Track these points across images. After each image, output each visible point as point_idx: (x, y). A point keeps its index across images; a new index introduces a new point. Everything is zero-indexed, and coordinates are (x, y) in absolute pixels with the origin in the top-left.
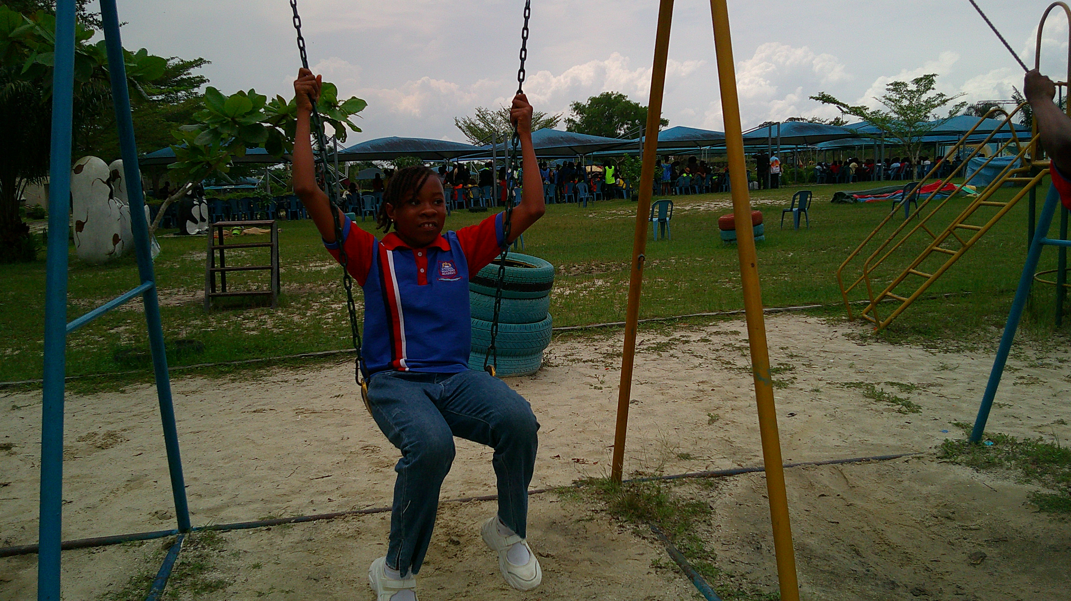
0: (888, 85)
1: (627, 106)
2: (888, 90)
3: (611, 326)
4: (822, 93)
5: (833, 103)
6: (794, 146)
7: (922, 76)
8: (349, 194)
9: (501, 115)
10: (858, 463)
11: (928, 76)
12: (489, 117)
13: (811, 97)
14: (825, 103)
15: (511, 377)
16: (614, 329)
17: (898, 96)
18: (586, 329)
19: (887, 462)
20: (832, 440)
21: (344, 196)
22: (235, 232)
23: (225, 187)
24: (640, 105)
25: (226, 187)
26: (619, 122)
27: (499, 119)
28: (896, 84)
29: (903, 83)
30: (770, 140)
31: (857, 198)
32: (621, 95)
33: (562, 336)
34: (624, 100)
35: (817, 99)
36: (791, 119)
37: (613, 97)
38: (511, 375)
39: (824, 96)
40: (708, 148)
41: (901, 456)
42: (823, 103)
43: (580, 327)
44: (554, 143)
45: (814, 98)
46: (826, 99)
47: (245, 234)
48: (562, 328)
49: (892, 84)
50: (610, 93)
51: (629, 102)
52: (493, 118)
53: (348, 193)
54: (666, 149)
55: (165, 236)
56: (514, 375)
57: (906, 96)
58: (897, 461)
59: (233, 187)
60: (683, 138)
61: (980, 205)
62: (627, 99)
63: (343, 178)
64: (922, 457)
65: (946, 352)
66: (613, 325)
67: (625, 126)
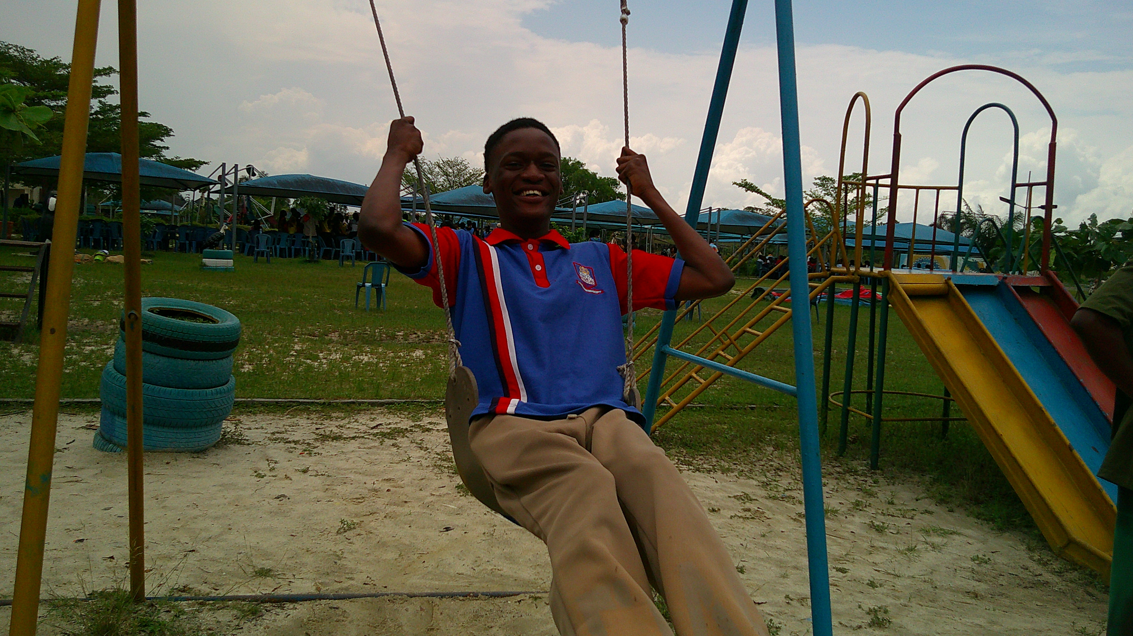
0: (816, 179)
1: (583, 175)
2: (815, 184)
3: (360, 404)
4: (745, 180)
5: (756, 192)
6: (740, 236)
7: (851, 174)
8: (227, 230)
9: (439, 167)
10: (461, 598)
11: (857, 174)
12: (426, 166)
13: (735, 183)
14: (749, 192)
15: (165, 452)
16: (362, 407)
17: (824, 192)
18: (330, 404)
19: (498, 601)
20: (463, 567)
21: (222, 231)
22: (97, 258)
23: (146, 211)
24: (597, 176)
25: (148, 211)
26: (575, 190)
27: (437, 169)
28: (824, 179)
29: (831, 179)
30: (709, 226)
31: (775, 296)
32: (578, 162)
33: (296, 409)
34: (581, 168)
35: (740, 185)
36: (749, 208)
37: (570, 163)
38: (166, 449)
39: (746, 184)
40: (649, 226)
41: (518, 594)
42: (746, 191)
43: (322, 401)
44: (482, 202)
45: (737, 184)
46: (749, 187)
47: (109, 261)
48: (301, 400)
49: (819, 179)
50: (567, 158)
51: (587, 170)
52: (430, 169)
53: (227, 228)
54: (609, 224)
55: (20, 254)
56: (169, 449)
57: (832, 193)
58: (510, 601)
59: (155, 212)
60: (619, 214)
61: (772, 309)
62: (585, 168)
63: (268, 214)
64: (540, 598)
65: (698, 470)
66: (363, 403)
67: (582, 195)
